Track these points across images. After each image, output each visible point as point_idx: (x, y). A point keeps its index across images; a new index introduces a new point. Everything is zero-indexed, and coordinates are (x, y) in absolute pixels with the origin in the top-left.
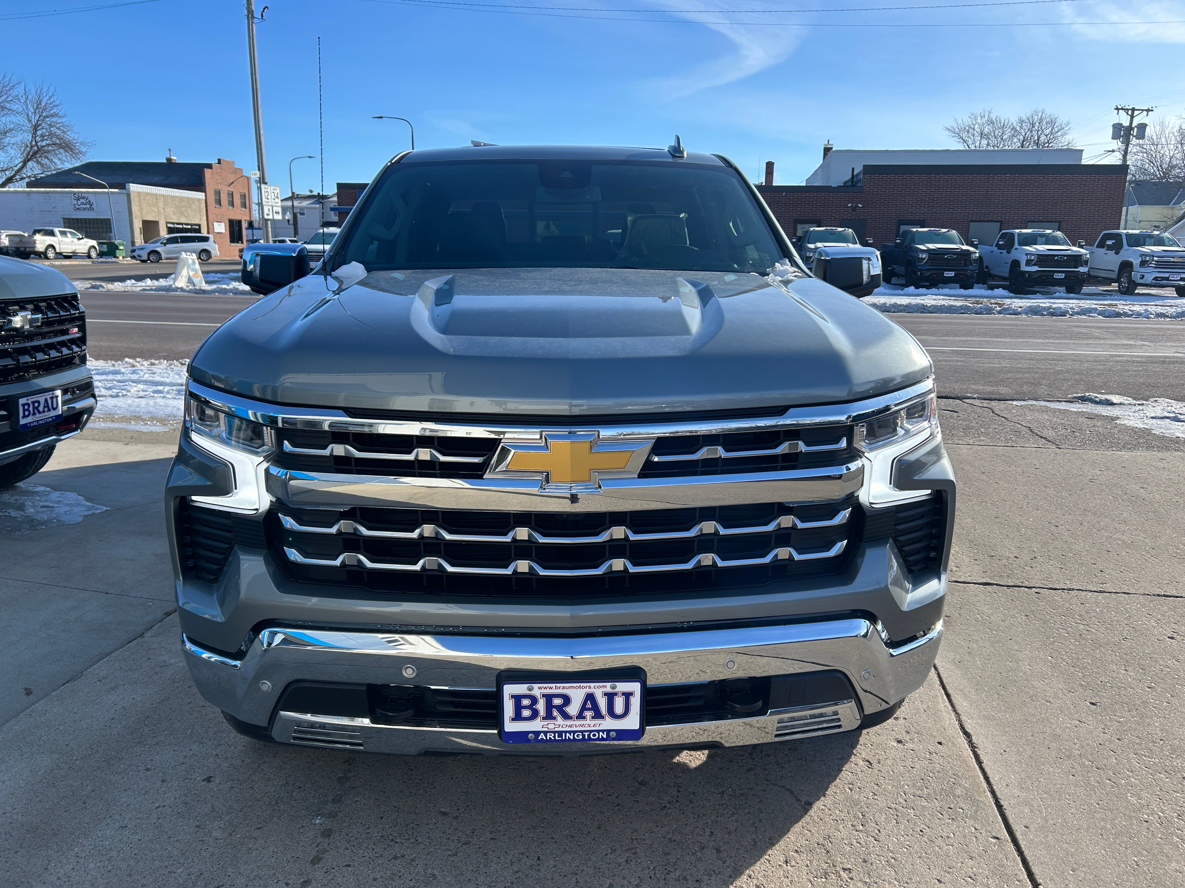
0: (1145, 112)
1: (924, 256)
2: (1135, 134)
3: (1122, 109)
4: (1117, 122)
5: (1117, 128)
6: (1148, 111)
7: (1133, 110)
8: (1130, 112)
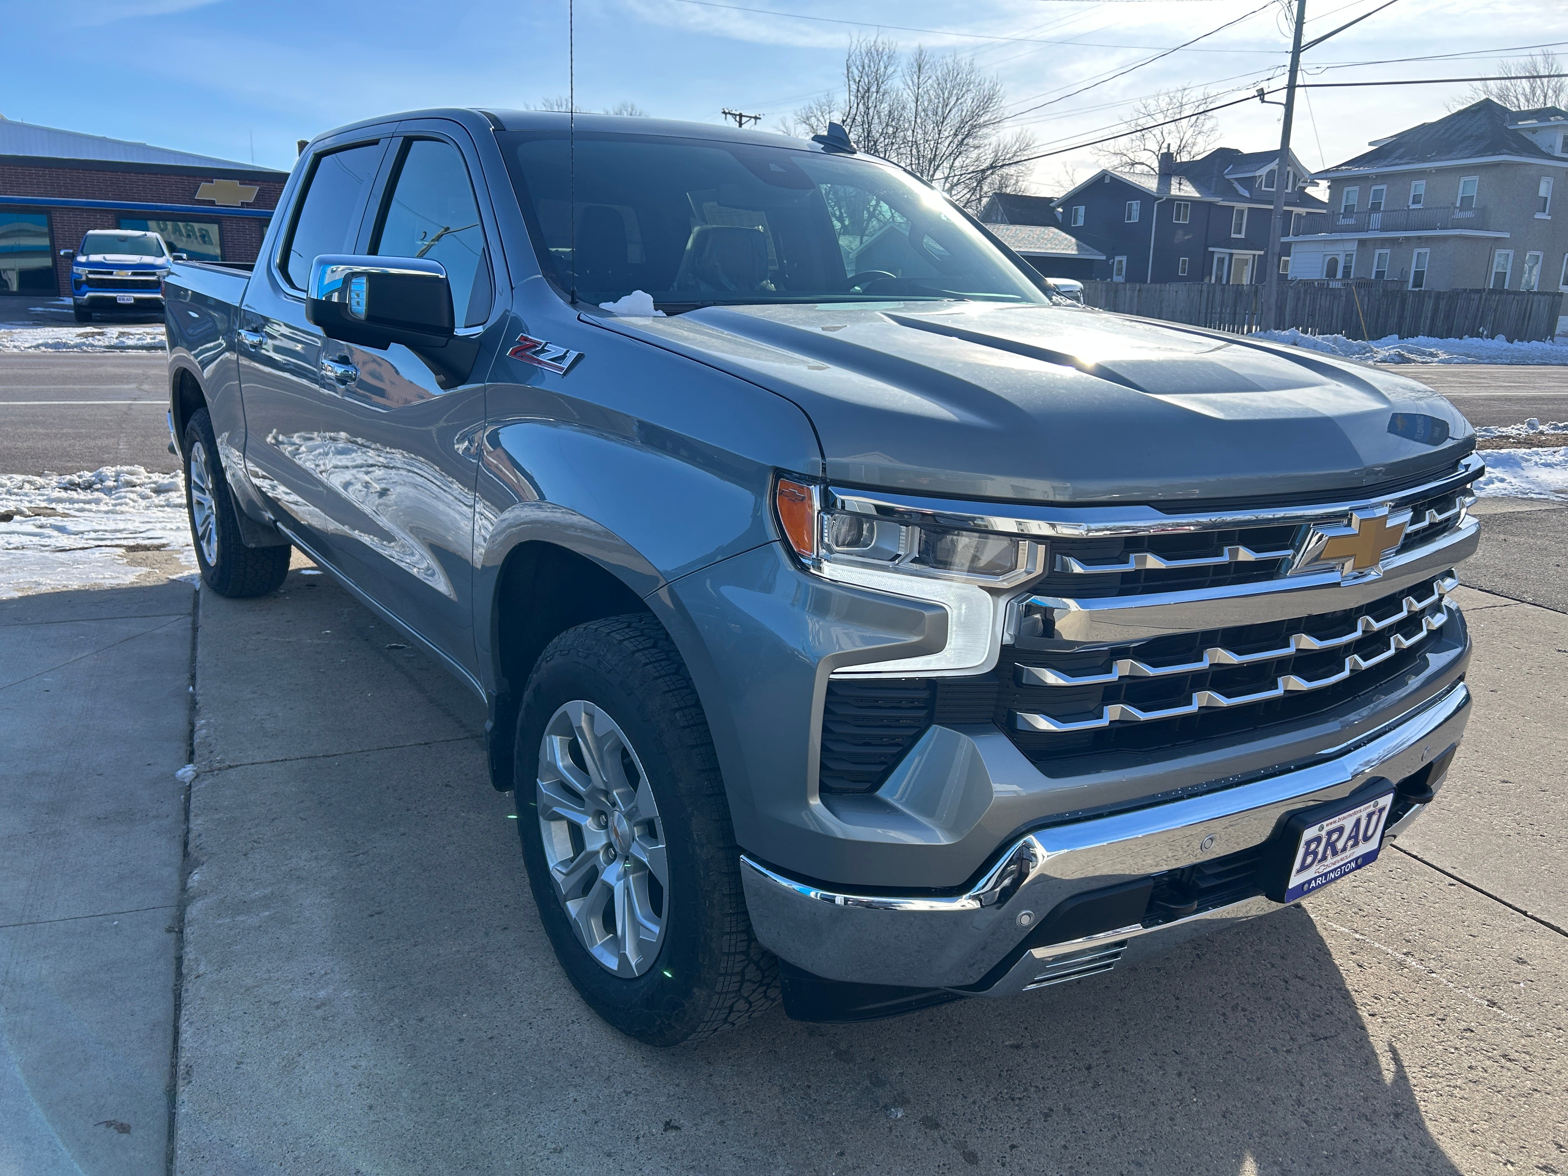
0: (753, 120)
3: (729, 113)
6: (756, 118)
7: (741, 116)
8: (738, 118)
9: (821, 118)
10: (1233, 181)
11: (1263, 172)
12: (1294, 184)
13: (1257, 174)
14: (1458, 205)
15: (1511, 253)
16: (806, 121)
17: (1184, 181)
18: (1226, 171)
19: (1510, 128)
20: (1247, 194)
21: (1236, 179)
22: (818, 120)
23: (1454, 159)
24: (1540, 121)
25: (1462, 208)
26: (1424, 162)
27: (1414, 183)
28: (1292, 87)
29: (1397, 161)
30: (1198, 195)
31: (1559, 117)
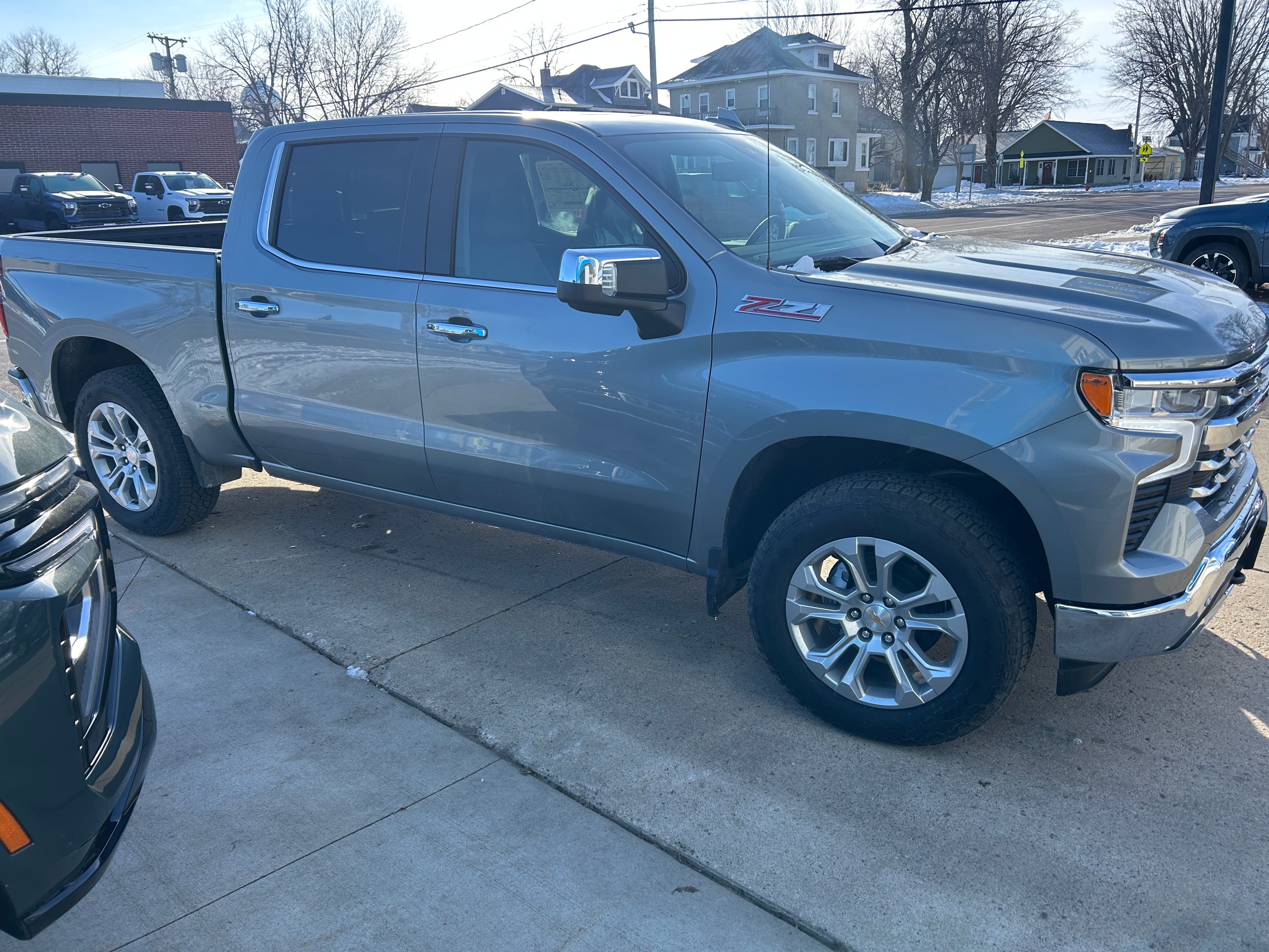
0: (179, 43)
1: (72, 207)
2: (176, 66)
3: (155, 37)
4: (155, 51)
5: (155, 56)
6: (182, 41)
7: (167, 39)
8: (164, 41)
9: (235, 40)
10: (598, 91)
11: (618, 84)
12: (641, 93)
13: (615, 85)
14: (759, 106)
15: (797, 139)
16: (222, 42)
17: (562, 92)
18: (591, 83)
19: (783, 48)
20: (610, 102)
21: (599, 89)
22: (233, 41)
23: (752, 73)
24: (802, 43)
25: (762, 109)
26: (732, 75)
27: (727, 91)
28: (651, 21)
29: (713, 74)
30: (575, 103)
31: (814, 40)
